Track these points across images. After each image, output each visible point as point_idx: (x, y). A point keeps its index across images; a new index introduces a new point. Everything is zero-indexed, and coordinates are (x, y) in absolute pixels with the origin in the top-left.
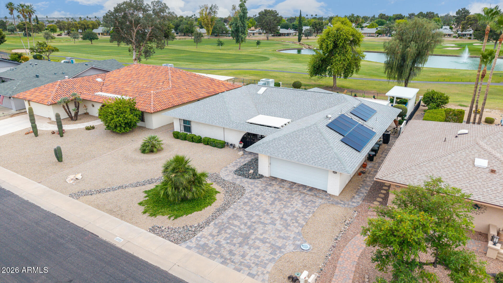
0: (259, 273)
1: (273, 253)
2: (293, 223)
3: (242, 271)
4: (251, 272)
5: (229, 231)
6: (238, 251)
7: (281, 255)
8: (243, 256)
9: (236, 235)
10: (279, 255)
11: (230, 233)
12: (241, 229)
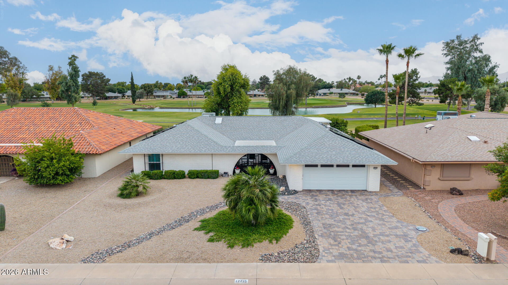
0: (425, 258)
2: (382, 216)
3: (410, 262)
4: (417, 259)
5: (343, 237)
6: (378, 249)
8: (390, 251)
10: (413, 240)
11: (347, 239)
12: (350, 233)
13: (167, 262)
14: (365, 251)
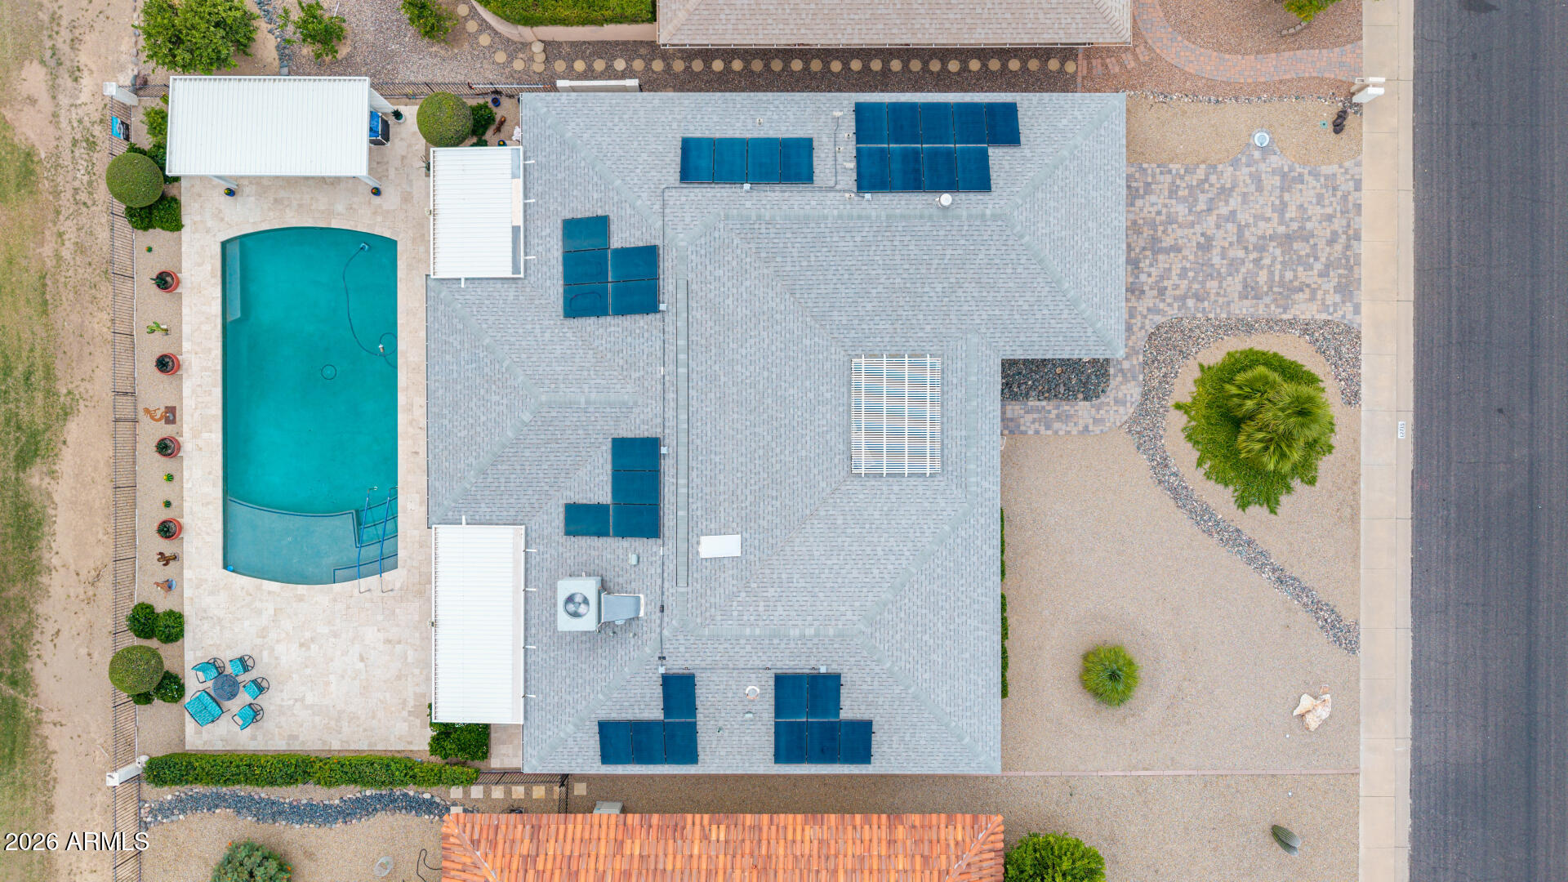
0: (1348, 177)
1: (1300, 179)
2: (1211, 185)
3: (1358, 202)
4: (1352, 189)
5: (1289, 275)
6: (1323, 232)
7: (1298, 166)
8: (1329, 218)
9: (1291, 258)
10: (1298, 170)
11: (1293, 270)
12: (1274, 259)
13: (1359, 534)
14: (1329, 254)
